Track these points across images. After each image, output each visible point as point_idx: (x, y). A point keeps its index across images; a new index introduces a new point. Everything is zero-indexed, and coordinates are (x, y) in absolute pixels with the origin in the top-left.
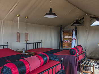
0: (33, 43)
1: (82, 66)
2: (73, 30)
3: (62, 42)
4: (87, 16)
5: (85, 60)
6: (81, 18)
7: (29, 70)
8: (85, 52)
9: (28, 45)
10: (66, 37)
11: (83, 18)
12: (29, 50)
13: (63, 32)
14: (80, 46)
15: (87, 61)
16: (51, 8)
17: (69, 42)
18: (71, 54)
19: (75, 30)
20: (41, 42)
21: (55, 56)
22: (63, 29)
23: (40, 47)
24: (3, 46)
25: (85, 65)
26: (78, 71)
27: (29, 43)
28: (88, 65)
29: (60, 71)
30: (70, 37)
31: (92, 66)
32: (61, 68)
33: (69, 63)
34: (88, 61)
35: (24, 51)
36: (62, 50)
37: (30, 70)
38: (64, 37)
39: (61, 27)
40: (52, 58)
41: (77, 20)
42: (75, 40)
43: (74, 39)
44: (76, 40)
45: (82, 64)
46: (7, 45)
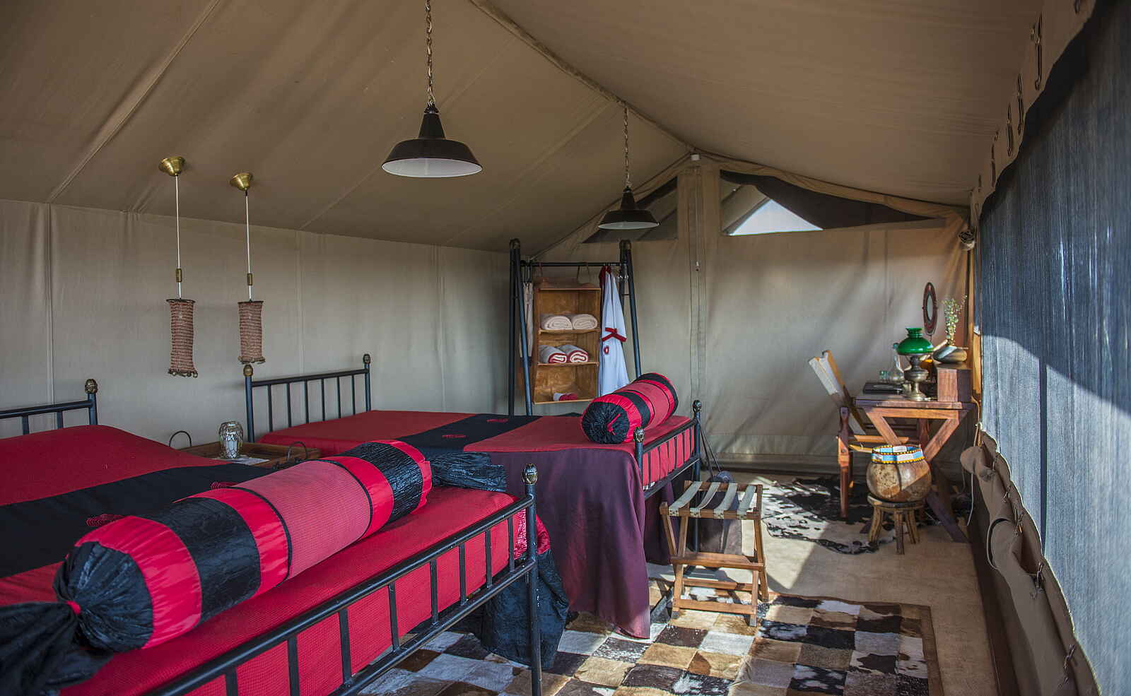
0: (306, 379)
1: (677, 521)
2: (605, 269)
3: (531, 360)
4: (695, 166)
5: (696, 479)
6: (653, 185)
7: (280, 567)
8: (695, 424)
9: (260, 394)
10: (557, 323)
11: (672, 185)
12: (272, 436)
13: (528, 291)
14: (657, 380)
15: (711, 480)
16: (433, 108)
17: (579, 358)
18: (593, 442)
19: (621, 273)
20: (366, 372)
21: (478, 458)
22: (533, 265)
23: (361, 408)
24: (59, 409)
25: (695, 512)
26: (649, 559)
27: (269, 383)
28: (719, 512)
29: (517, 564)
30: (585, 323)
31: (748, 516)
32: (521, 540)
33: (580, 509)
34: (715, 487)
35: (232, 446)
36: (528, 419)
37: (288, 564)
38: (538, 323)
39: (515, 254)
40: (457, 471)
41: (628, 196)
42: (622, 340)
43: (614, 333)
44: (629, 343)
45: (675, 508)
46: (90, 404)
